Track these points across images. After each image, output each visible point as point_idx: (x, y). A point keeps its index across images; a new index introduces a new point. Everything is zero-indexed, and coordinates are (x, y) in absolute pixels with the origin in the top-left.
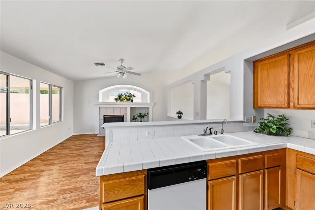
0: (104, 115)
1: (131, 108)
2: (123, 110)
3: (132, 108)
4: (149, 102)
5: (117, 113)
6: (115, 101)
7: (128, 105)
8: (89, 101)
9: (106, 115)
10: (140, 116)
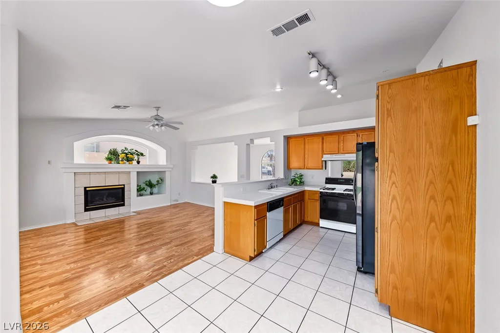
0: (85, 188)
1: (138, 173)
2: (124, 176)
4: (165, 164)
5: (112, 181)
6: (107, 162)
7: (132, 168)
8: (49, 162)
9: (89, 186)
10: (151, 185)
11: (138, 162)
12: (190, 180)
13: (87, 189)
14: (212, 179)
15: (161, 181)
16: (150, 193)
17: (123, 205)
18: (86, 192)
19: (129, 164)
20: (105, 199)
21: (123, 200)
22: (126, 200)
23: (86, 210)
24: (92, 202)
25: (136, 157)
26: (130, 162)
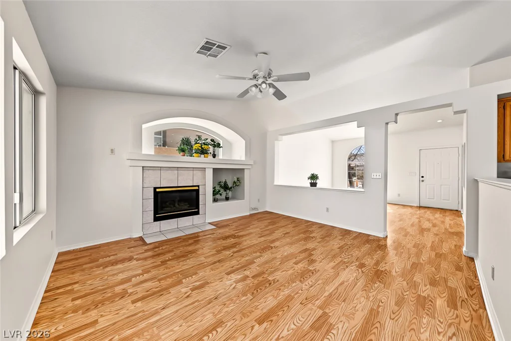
0: (155, 189)
1: (214, 170)
2: (198, 174)
3: (216, 171)
4: (244, 159)
5: (185, 181)
6: (179, 154)
7: (207, 163)
8: (112, 151)
9: (159, 186)
10: (226, 187)
11: (214, 156)
12: (273, 182)
13: (158, 190)
14: (310, 181)
15: (238, 183)
16: (226, 198)
17: (197, 213)
18: (156, 194)
19: (205, 157)
20: (176, 205)
21: (198, 207)
22: (200, 206)
23: (156, 219)
24: (162, 208)
25: (211, 149)
26: (206, 155)
